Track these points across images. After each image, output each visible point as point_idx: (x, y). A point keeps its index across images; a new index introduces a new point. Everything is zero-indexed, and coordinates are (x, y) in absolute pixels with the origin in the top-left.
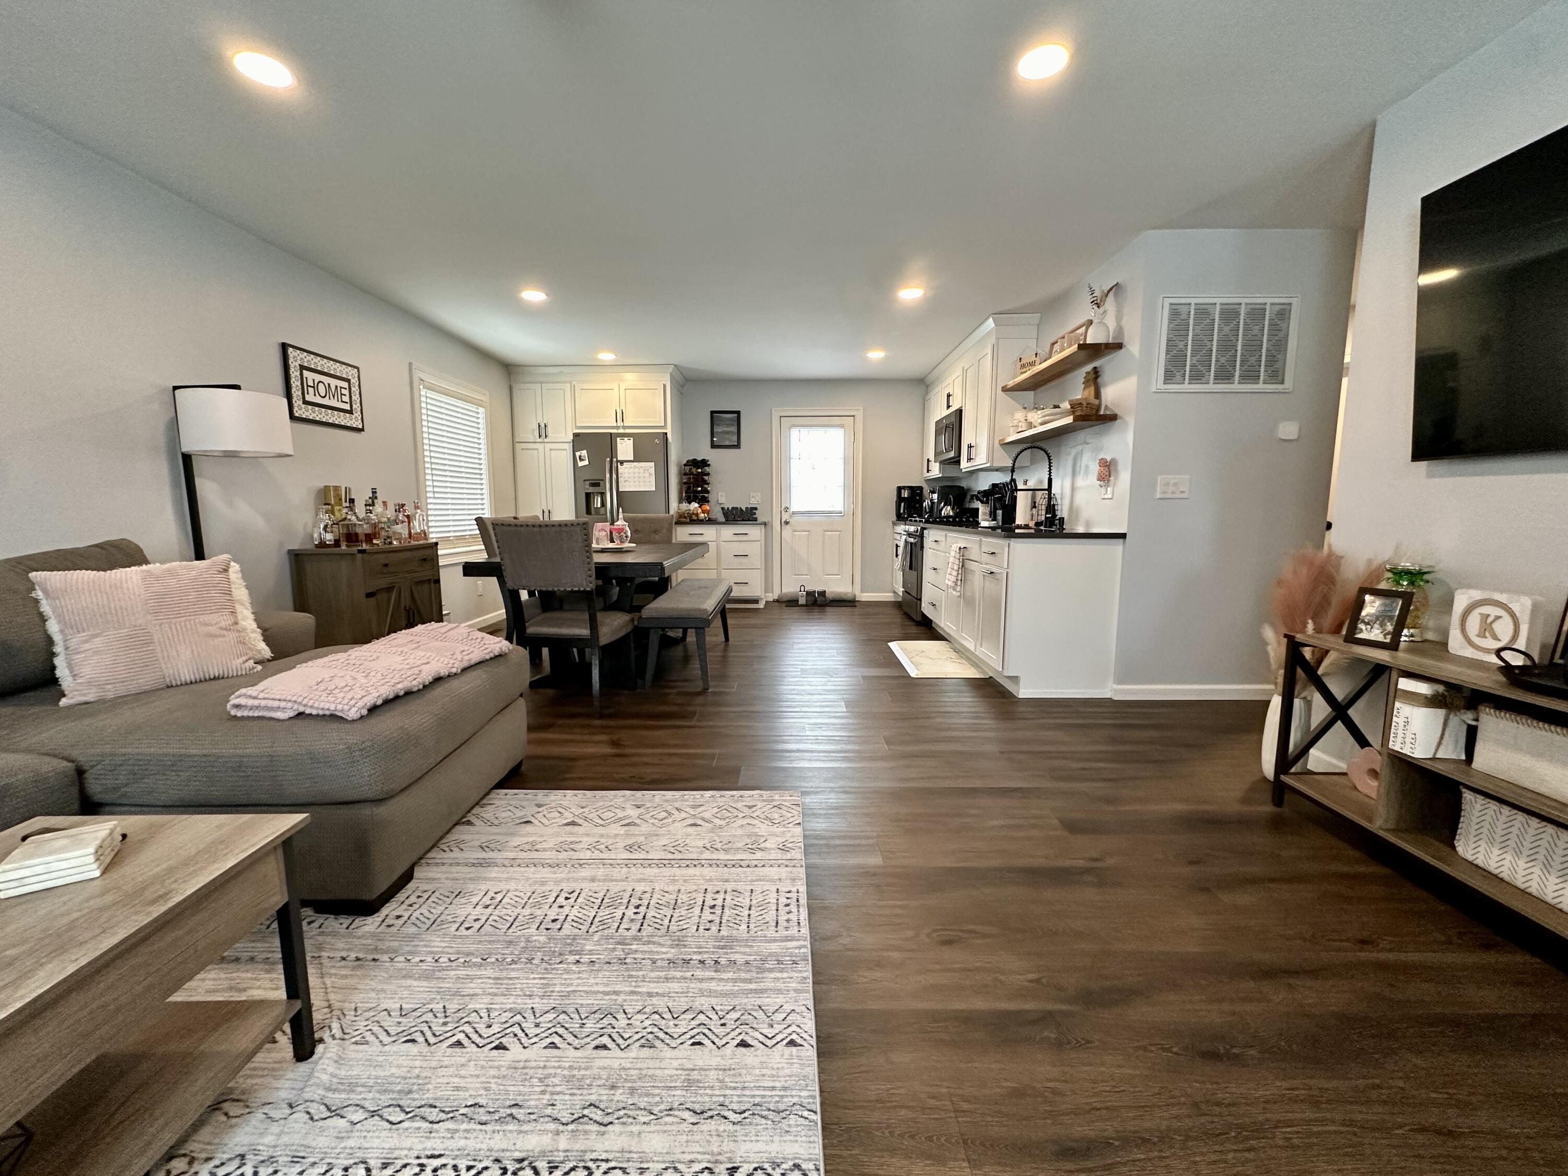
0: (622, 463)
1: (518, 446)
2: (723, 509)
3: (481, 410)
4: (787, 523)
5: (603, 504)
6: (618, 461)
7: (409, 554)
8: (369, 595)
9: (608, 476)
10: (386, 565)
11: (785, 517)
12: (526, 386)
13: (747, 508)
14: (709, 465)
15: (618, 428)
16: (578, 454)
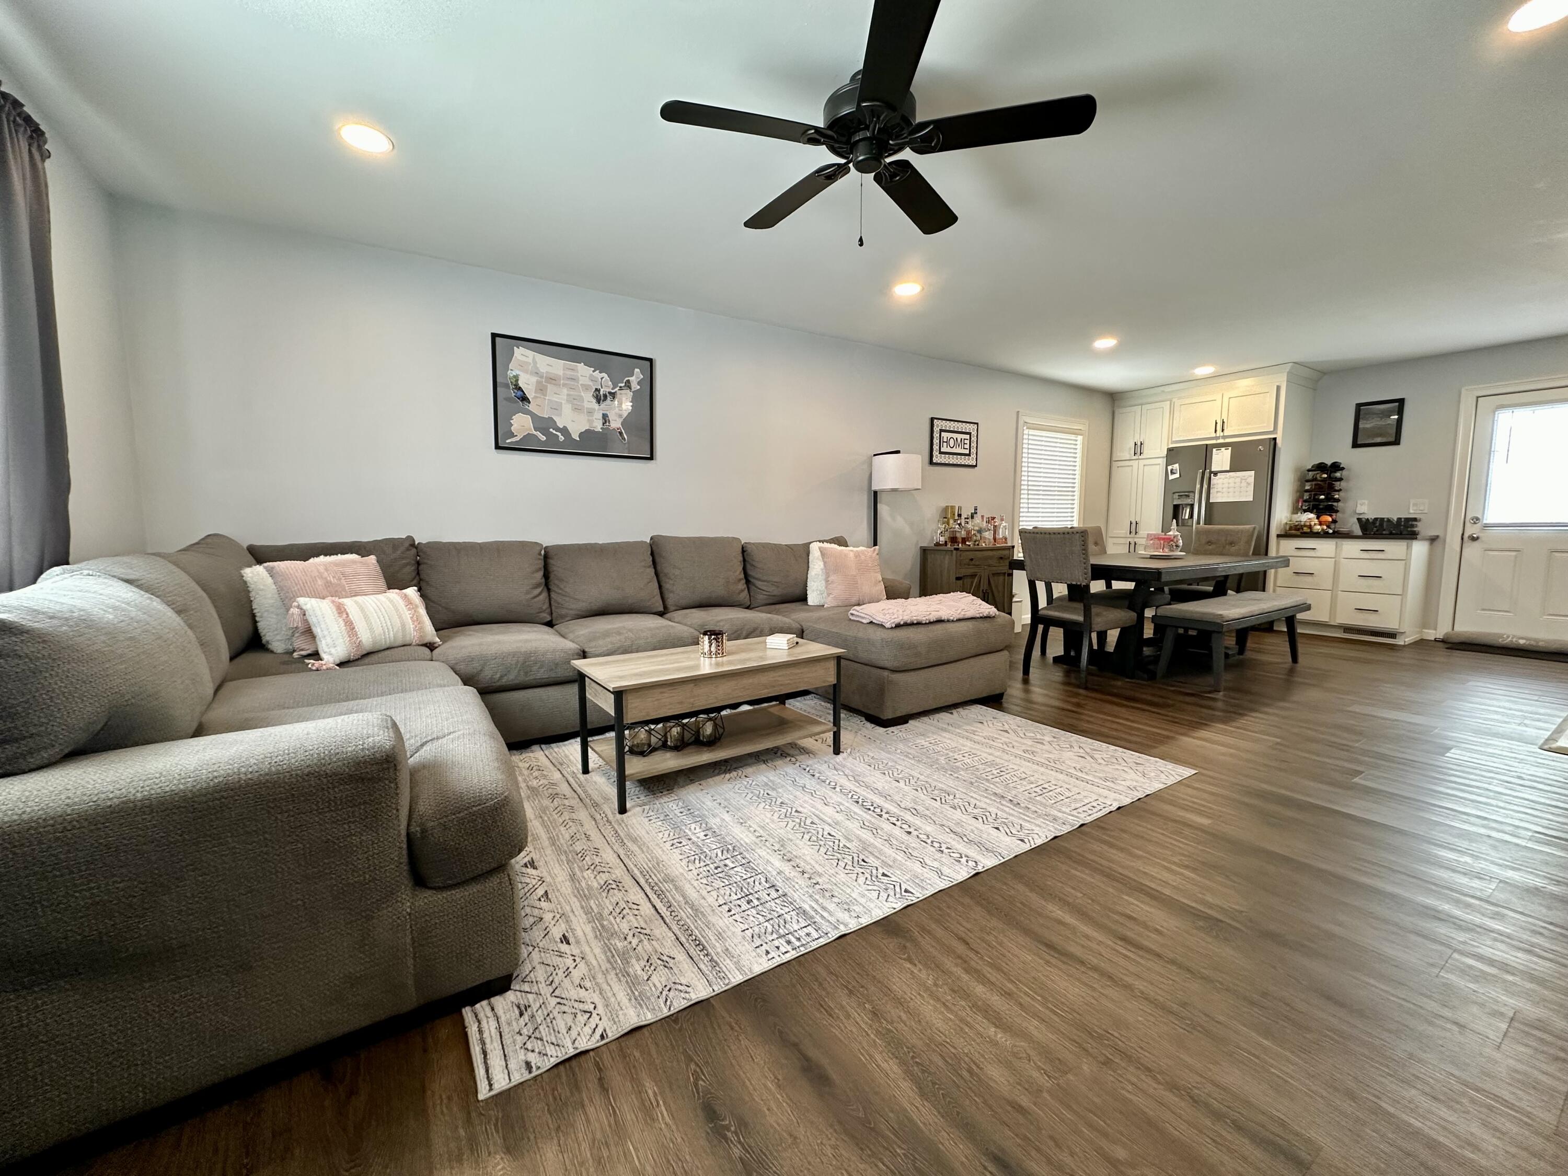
0: (1216, 474)
1: (1115, 464)
2: (1359, 520)
3: (1080, 438)
4: (1473, 539)
5: (1191, 516)
6: (1211, 472)
7: (990, 553)
8: (958, 579)
9: (1198, 486)
10: (972, 560)
11: (1471, 530)
12: (1128, 409)
13: (1399, 519)
14: (1343, 469)
15: (1217, 438)
16: (1170, 468)
